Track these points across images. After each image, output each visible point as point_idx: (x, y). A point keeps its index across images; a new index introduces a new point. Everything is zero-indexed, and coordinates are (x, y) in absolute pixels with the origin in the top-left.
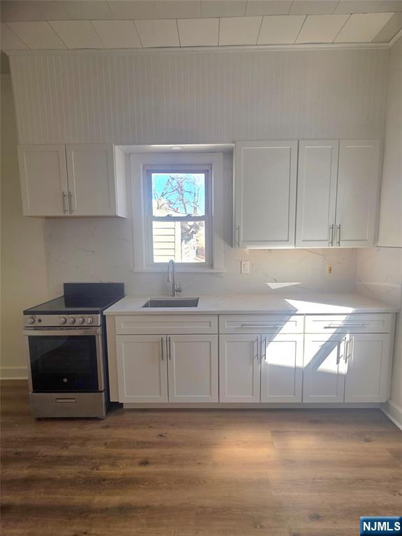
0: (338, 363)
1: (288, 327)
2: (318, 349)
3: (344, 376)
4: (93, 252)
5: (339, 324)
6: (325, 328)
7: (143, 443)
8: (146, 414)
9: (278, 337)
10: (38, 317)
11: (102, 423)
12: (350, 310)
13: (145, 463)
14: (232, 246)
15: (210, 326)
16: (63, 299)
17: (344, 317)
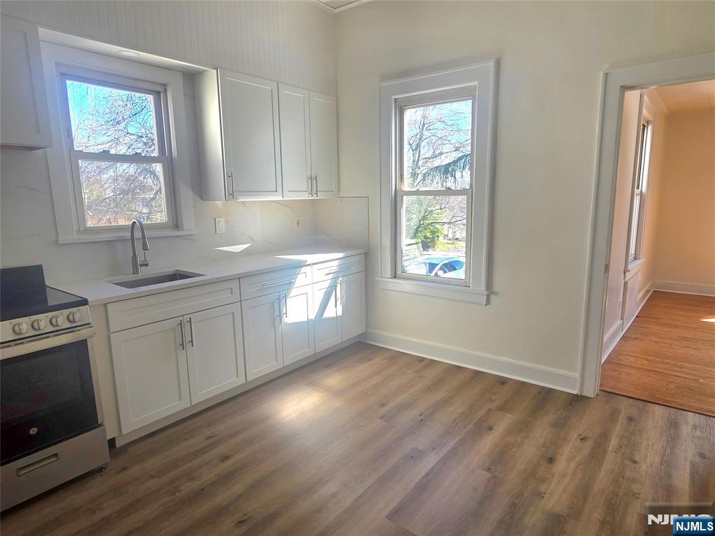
0: (336, 306)
1: (300, 280)
2: (323, 296)
3: (341, 317)
5: (334, 269)
6: (326, 275)
9: (294, 292)
12: (341, 255)
14: (202, 199)
15: (232, 293)
17: (337, 263)
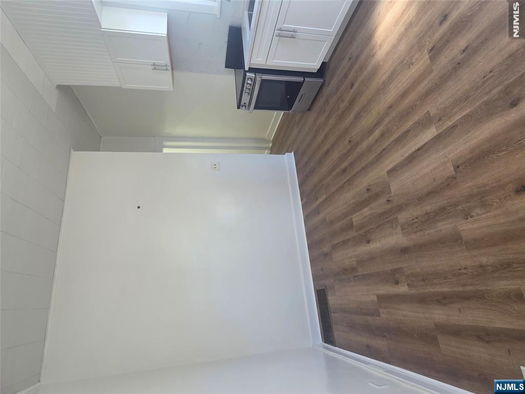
4: (200, 44)
7: (346, 74)
8: (338, 51)
10: (242, 103)
11: (327, 83)
13: (352, 85)
16: (236, 70)
